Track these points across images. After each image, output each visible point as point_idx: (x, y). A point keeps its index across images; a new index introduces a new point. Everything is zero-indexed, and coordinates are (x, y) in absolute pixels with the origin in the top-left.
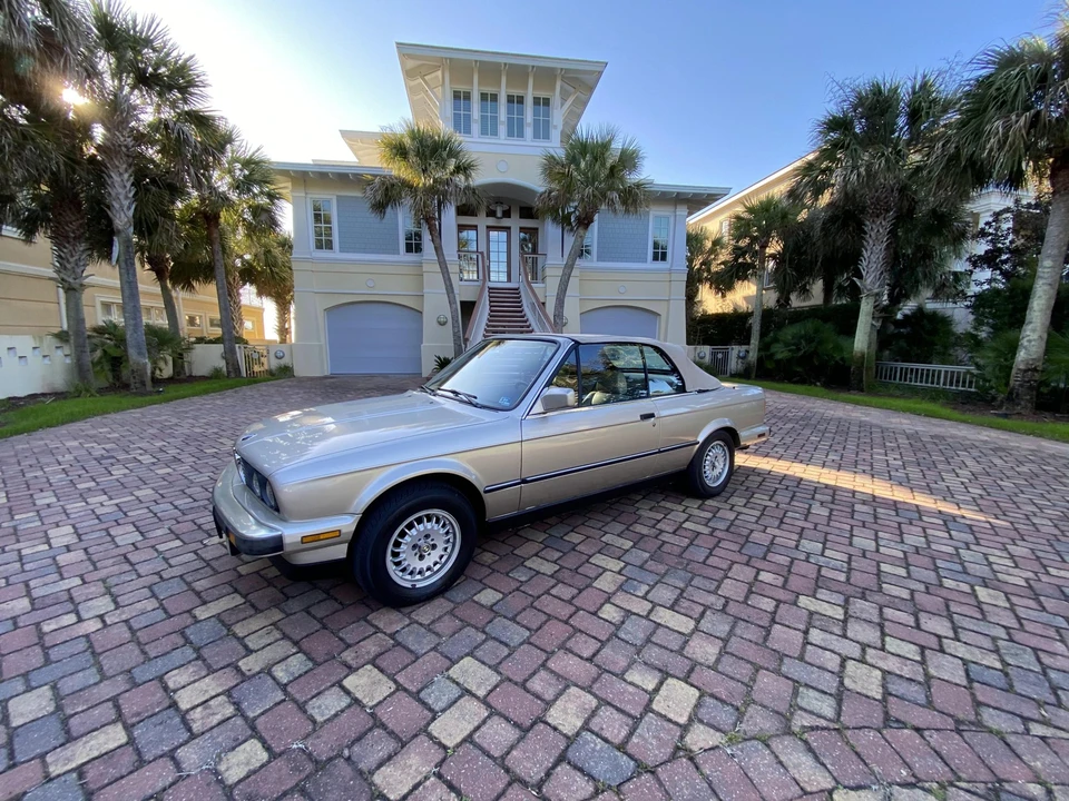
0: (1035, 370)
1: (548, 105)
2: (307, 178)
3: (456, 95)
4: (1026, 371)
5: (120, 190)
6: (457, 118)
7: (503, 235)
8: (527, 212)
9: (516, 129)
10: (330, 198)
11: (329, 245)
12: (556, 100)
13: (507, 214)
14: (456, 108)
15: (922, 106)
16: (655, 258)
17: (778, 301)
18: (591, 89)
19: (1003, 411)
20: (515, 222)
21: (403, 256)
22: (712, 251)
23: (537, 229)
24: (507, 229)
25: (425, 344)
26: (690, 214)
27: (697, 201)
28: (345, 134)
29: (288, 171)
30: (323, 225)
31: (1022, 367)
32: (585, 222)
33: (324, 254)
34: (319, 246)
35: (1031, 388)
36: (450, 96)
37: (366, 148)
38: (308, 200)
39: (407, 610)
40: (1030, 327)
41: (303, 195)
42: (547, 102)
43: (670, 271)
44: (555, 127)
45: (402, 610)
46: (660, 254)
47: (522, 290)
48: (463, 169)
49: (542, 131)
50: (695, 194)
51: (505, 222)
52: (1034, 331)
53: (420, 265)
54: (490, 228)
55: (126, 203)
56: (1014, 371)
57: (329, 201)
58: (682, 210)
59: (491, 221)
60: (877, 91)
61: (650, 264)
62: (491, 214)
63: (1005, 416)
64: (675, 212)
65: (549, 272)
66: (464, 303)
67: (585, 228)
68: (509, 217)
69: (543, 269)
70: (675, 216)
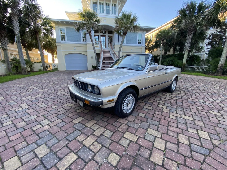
0: (223, 66)
1: (115, 6)
2: (59, 23)
3: (94, 3)
4: (221, 66)
5: (16, 24)
6: (94, 8)
7: (104, 38)
8: (110, 32)
9: (108, 12)
10: (64, 28)
11: (65, 40)
12: (117, 5)
13: (105, 33)
14: (94, 6)
15: (201, 8)
16: (139, 43)
17: (164, 53)
18: (125, 2)
19: (216, 74)
20: (107, 35)
21: (82, 42)
22: (149, 42)
23: (112, 36)
24: (105, 36)
25: (88, 63)
26: (146, 33)
27: (148, 30)
28: (67, 12)
29: (54, 21)
30: (63, 35)
31: (220, 65)
32: (125, 34)
33: (64, 42)
34: (62, 39)
35: (222, 70)
36: (92, 3)
37: (72, 16)
38: (59, 28)
39: (125, 118)
40: (223, 57)
41: (58, 27)
42: (115, 5)
43: (142, 46)
44: (117, 11)
45: (124, 118)
46: (140, 43)
47: (110, 50)
48: (97, 21)
49: (114, 12)
50: (148, 28)
51: (105, 34)
52: (223, 58)
53: (86, 44)
54: (101, 36)
55: (17, 27)
56: (218, 66)
57: (64, 29)
58: (145, 32)
59: (102, 34)
60: (192, 4)
62: (102, 32)
63: (216, 75)
64: (143, 33)
65: (116, 46)
66: (97, 53)
67: (125, 35)
68: (106, 33)
69: (114, 45)
70: (143, 34)
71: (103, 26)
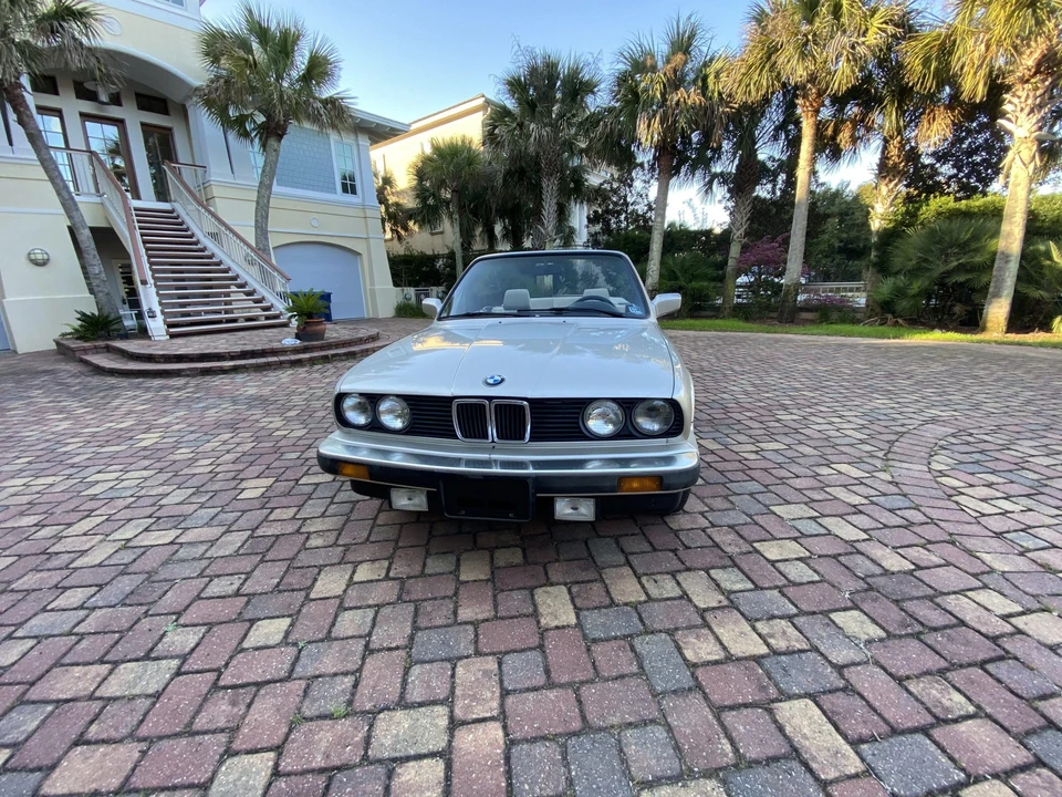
7: (112, 132)
8: (152, 101)
13: (116, 100)
16: (345, 189)
20: (134, 118)
23: (170, 129)
24: (119, 123)
25: (8, 298)
27: (380, 132)
43: (364, 207)
46: (349, 187)
48: (68, 14)
50: (377, 125)
51: (114, 112)
52: (654, 262)
54: (85, 117)
58: (364, 140)
59: (87, 107)
60: (547, 62)
61: (340, 196)
62: (84, 93)
64: (357, 140)
65: (216, 191)
66: (92, 229)
67: (280, 141)
68: (120, 105)
69: (205, 186)
70: (358, 145)
71: (114, 56)
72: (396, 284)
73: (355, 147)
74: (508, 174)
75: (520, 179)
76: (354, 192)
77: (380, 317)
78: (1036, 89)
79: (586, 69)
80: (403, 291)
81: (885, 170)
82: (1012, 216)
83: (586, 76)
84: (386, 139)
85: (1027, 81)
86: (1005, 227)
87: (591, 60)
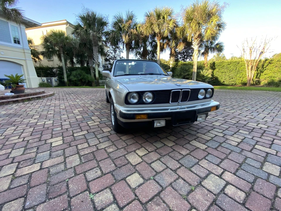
16: (15, 42)
43: (24, 49)
58: (23, 27)
61: (13, 44)
64: (20, 26)
70: (20, 28)
72: (38, 76)
73: (19, 28)
74: (80, 44)
75: (85, 46)
76: (19, 43)
77: (33, 87)
78: (198, 40)
79: (104, 19)
80: (41, 78)
81: (171, 55)
82: (195, 65)
83: (104, 20)
84: (31, 27)
85: (196, 39)
86: (194, 67)
87: (106, 17)
